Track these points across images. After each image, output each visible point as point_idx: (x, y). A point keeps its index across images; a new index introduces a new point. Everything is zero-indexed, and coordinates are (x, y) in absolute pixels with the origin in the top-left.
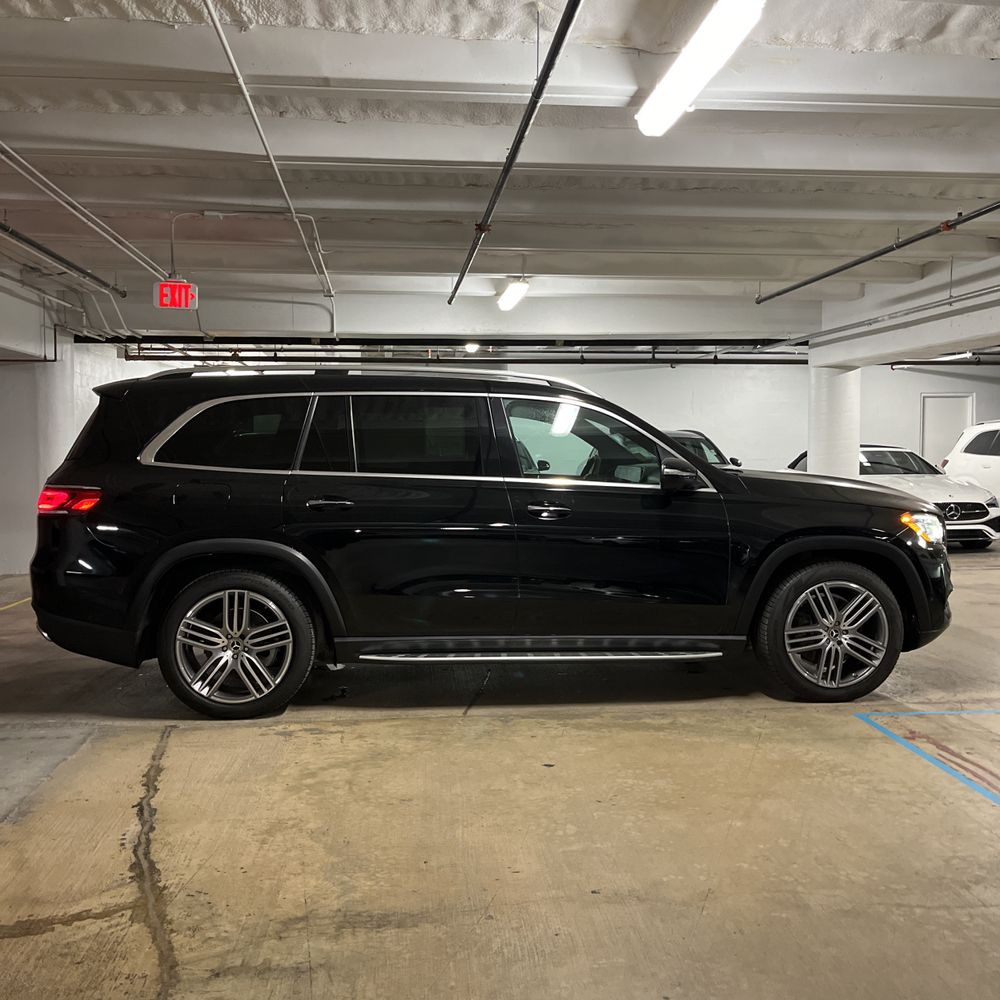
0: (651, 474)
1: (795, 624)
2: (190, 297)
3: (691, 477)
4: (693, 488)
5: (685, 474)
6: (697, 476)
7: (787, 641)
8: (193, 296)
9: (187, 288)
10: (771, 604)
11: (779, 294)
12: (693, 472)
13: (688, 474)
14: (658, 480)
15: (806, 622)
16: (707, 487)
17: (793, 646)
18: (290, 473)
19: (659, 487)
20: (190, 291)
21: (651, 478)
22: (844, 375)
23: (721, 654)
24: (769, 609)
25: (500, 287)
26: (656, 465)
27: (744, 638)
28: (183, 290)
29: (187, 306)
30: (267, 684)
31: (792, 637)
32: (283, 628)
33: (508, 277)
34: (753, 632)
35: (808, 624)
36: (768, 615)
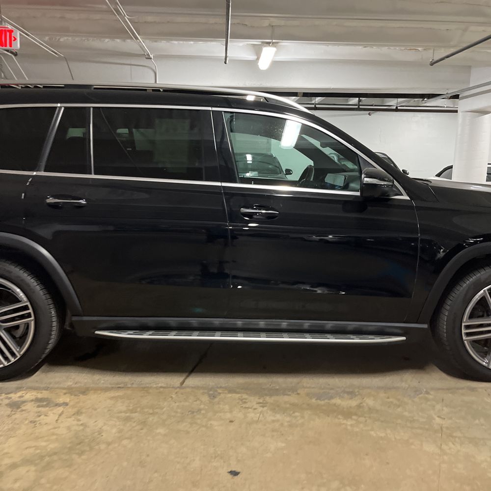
0: (352, 181)
1: (471, 316)
2: (13, 39)
3: (388, 186)
4: (388, 196)
5: (382, 183)
6: (393, 185)
7: (464, 331)
8: (15, 39)
9: (11, 31)
10: (451, 298)
11: (448, 57)
12: (389, 181)
13: (385, 183)
14: (358, 187)
15: (481, 314)
16: (402, 195)
17: (468, 334)
18: (35, 173)
19: (358, 194)
20: (13, 34)
21: (352, 185)
22: (481, 117)
23: (404, 338)
24: (449, 302)
25: (258, 51)
26: (357, 174)
27: (425, 326)
28: (8, 34)
29: (11, 46)
30: (13, 354)
31: (467, 327)
32: (26, 308)
33: (262, 42)
34: (433, 322)
35: (482, 316)
36: (448, 308)
